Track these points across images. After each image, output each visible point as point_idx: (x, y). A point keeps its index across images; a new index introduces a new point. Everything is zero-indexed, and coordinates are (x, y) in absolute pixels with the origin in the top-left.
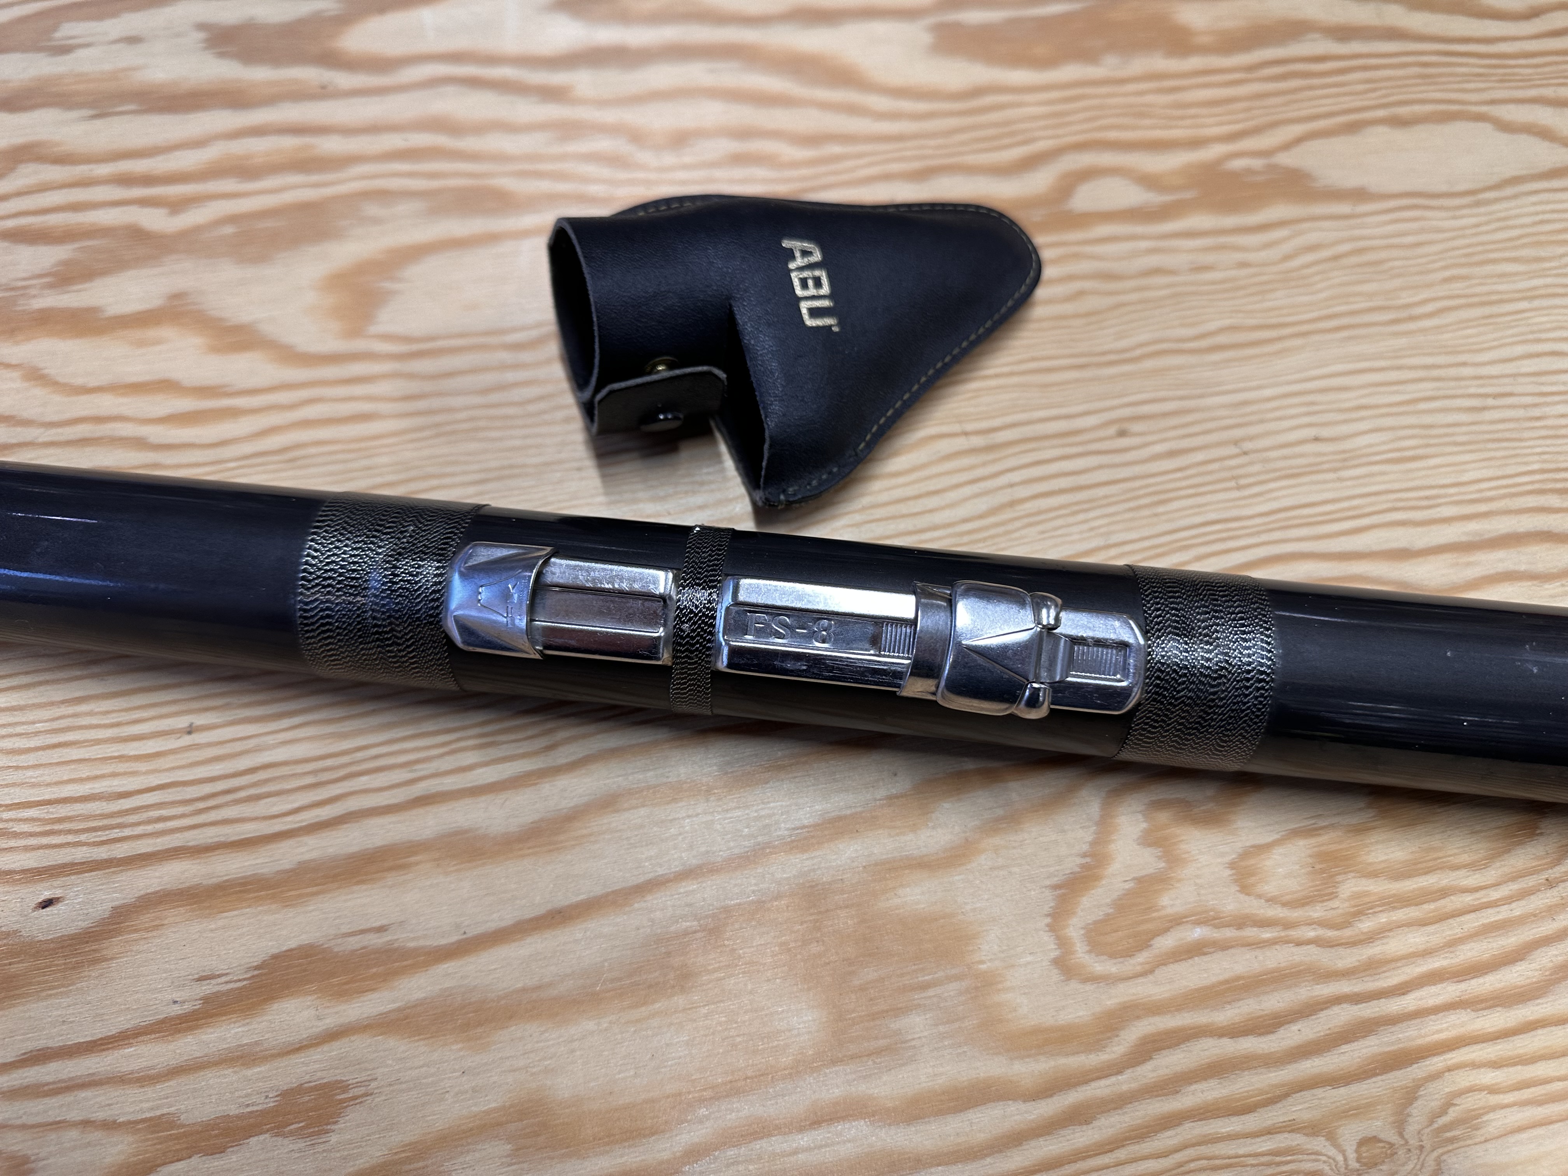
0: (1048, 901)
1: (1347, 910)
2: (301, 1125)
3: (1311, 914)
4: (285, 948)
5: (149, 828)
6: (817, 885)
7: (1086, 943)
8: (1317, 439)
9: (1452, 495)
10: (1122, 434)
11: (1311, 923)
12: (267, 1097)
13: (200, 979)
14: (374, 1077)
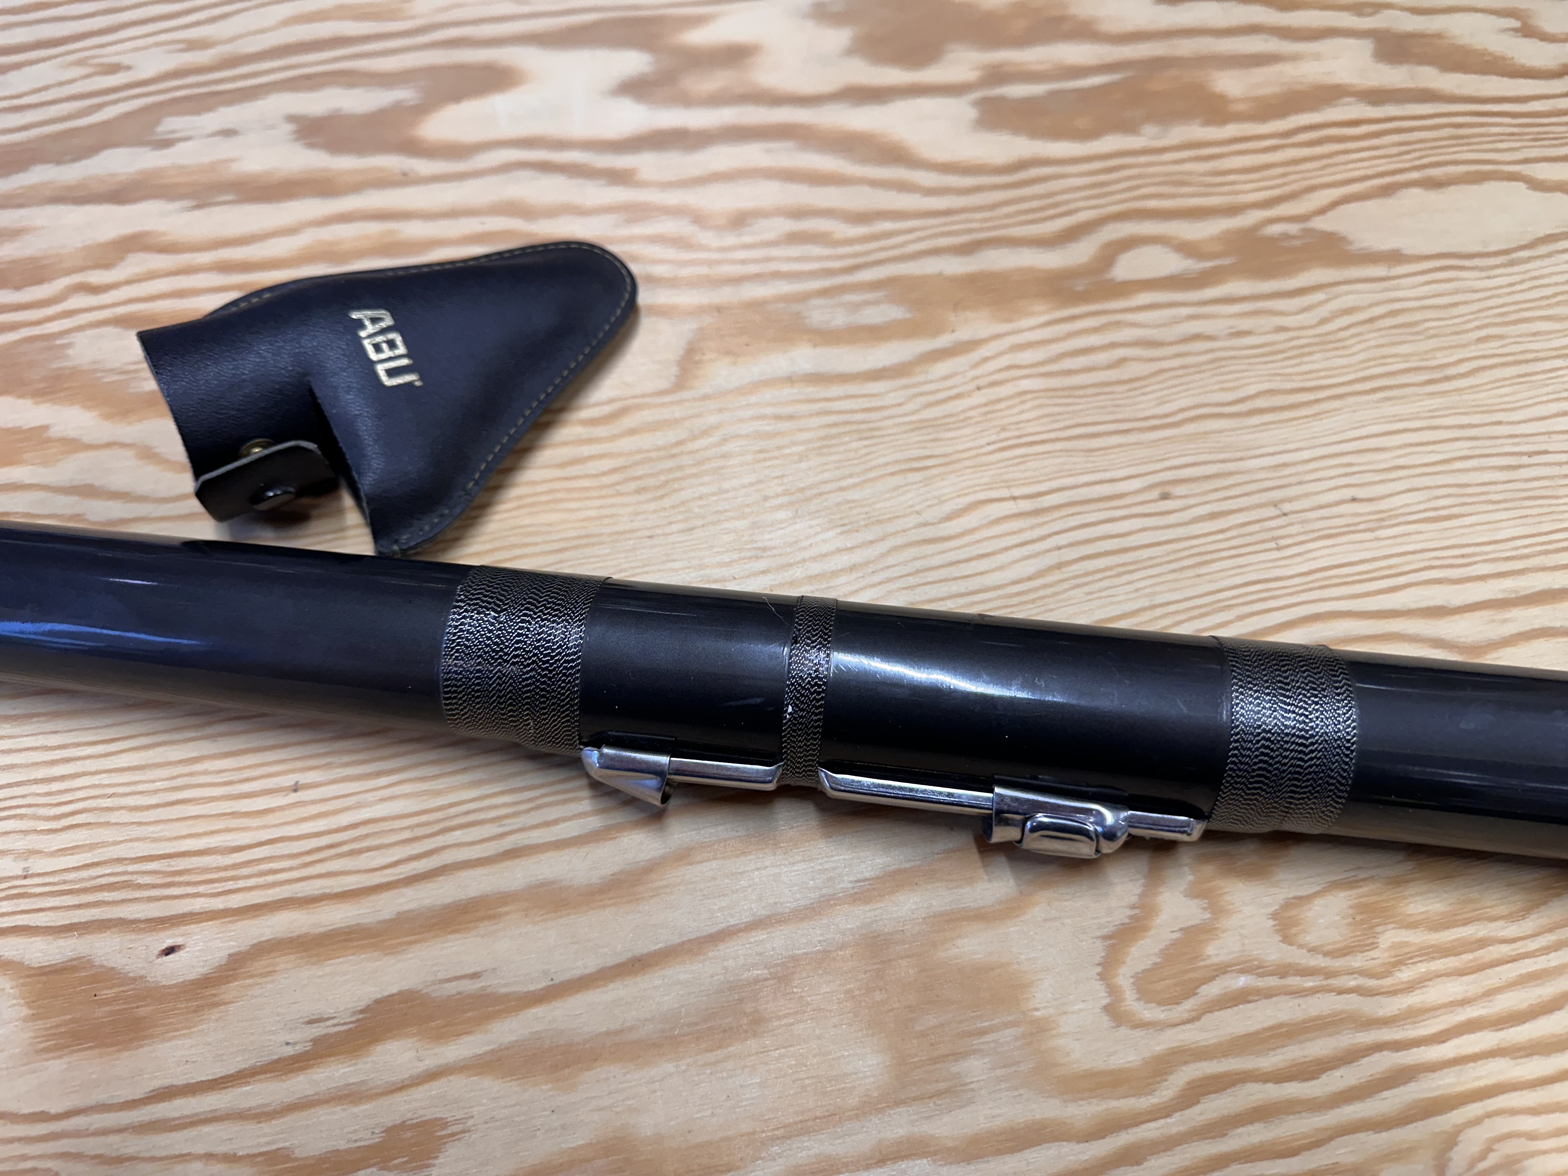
0: (1098, 950)
1: (1387, 960)
2: (405, 1159)
3: (1353, 964)
4: (386, 994)
5: (261, 880)
6: (879, 936)
7: (1135, 991)
8: (1354, 500)
9: (1487, 553)
10: (1165, 497)
11: (1351, 972)
12: (373, 1133)
13: (311, 1022)
14: (470, 1115)
